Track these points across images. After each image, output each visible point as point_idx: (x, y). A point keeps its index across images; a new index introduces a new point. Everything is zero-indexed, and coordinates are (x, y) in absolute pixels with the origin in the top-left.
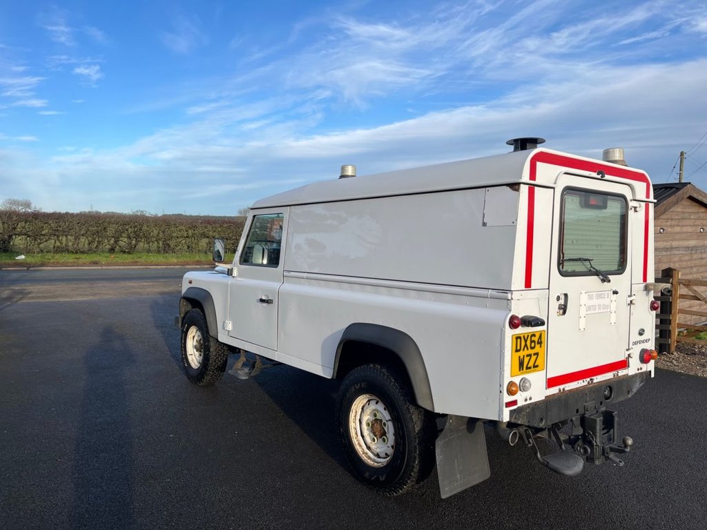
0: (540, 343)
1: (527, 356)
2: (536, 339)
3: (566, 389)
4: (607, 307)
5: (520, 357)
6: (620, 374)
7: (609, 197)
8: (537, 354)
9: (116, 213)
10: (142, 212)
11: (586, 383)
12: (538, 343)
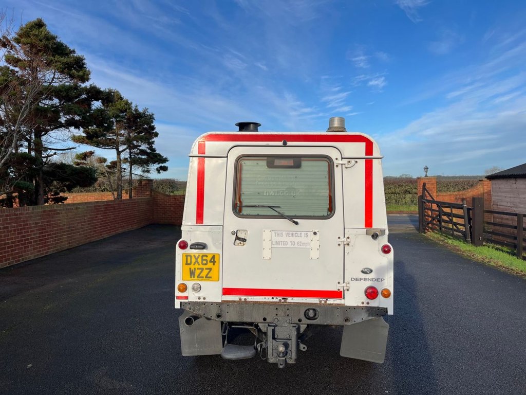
0: (214, 262)
1: (198, 269)
2: (209, 259)
3: (248, 300)
4: (306, 244)
5: (190, 269)
6: (328, 302)
7: (302, 159)
8: (210, 269)
9: (392, 177)
10: (406, 175)
11: (277, 300)
12: (211, 261)
